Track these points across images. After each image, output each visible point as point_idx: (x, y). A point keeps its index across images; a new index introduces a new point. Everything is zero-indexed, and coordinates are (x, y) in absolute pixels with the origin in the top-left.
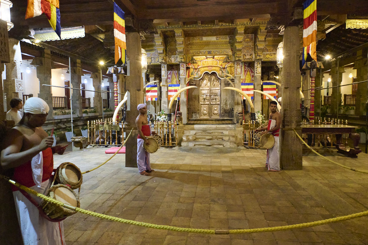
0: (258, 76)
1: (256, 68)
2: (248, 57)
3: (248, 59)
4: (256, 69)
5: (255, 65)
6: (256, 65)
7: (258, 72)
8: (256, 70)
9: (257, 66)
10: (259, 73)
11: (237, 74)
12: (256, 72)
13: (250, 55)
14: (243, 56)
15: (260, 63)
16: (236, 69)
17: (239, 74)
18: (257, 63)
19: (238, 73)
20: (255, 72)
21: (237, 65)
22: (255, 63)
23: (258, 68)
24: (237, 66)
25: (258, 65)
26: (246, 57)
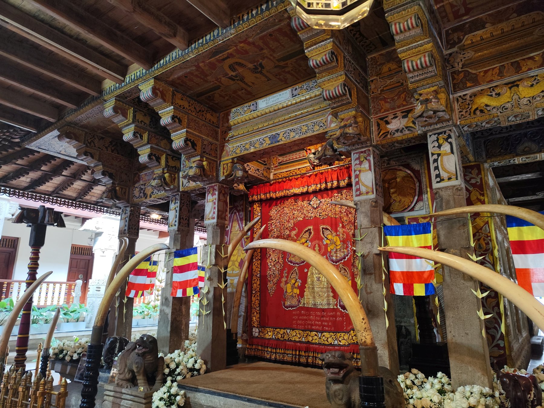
0: (446, 188)
1: (435, 157)
2: (394, 125)
3: (397, 131)
4: (436, 161)
5: (430, 146)
6: (432, 148)
7: (444, 175)
8: (437, 168)
9: (437, 151)
10: (450, 179)
11: (360, 194)
12: (438, 176)
13: (404, 117)
14: (378, 125)
15: (449, 137)
16: (357, 176)
17: (367, 193)
18: (434, 137)
19: (363, 189)
20: (433, 173)
21: (358, 162)
22: (430, 140)
23: (445, 158)
24: (361, 163)
25: (439, 146)
26: (389, 126)
